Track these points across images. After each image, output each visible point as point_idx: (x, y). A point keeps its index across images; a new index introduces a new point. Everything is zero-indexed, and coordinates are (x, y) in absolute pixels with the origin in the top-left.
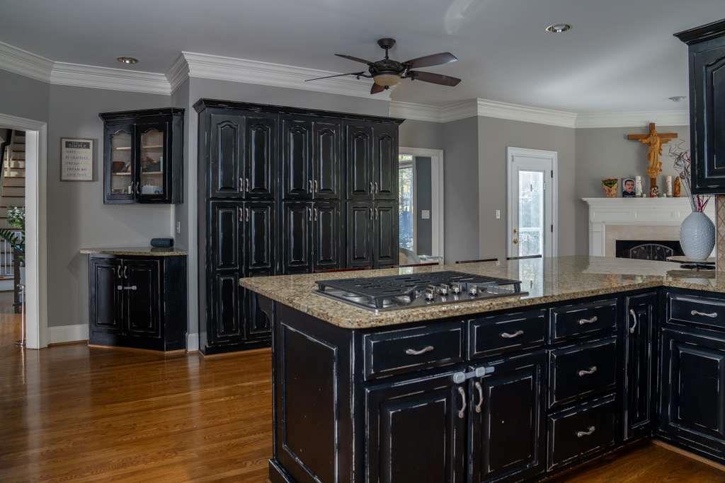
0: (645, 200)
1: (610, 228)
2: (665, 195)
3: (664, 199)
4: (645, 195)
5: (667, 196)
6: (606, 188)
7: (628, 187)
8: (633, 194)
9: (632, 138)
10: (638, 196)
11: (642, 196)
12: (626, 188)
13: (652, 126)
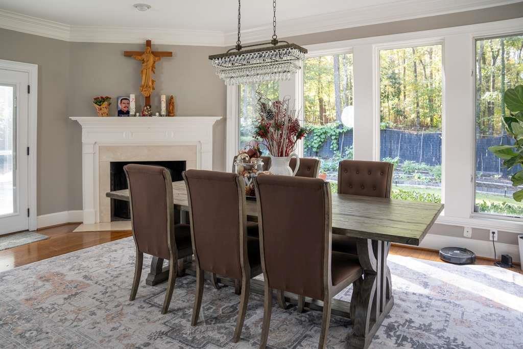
0: (138, 119)
1: (104, 149)
2: (157, 114)
3: (156, 118)
4: (138, 114)
5: (160, 115)
6: (97, 106)
7: (124, 105)
8: (127, 113)
9: (128, 54)
10: (132, 116)
11: (135, 116)
12: (121, 107)
13: (148, 43)
